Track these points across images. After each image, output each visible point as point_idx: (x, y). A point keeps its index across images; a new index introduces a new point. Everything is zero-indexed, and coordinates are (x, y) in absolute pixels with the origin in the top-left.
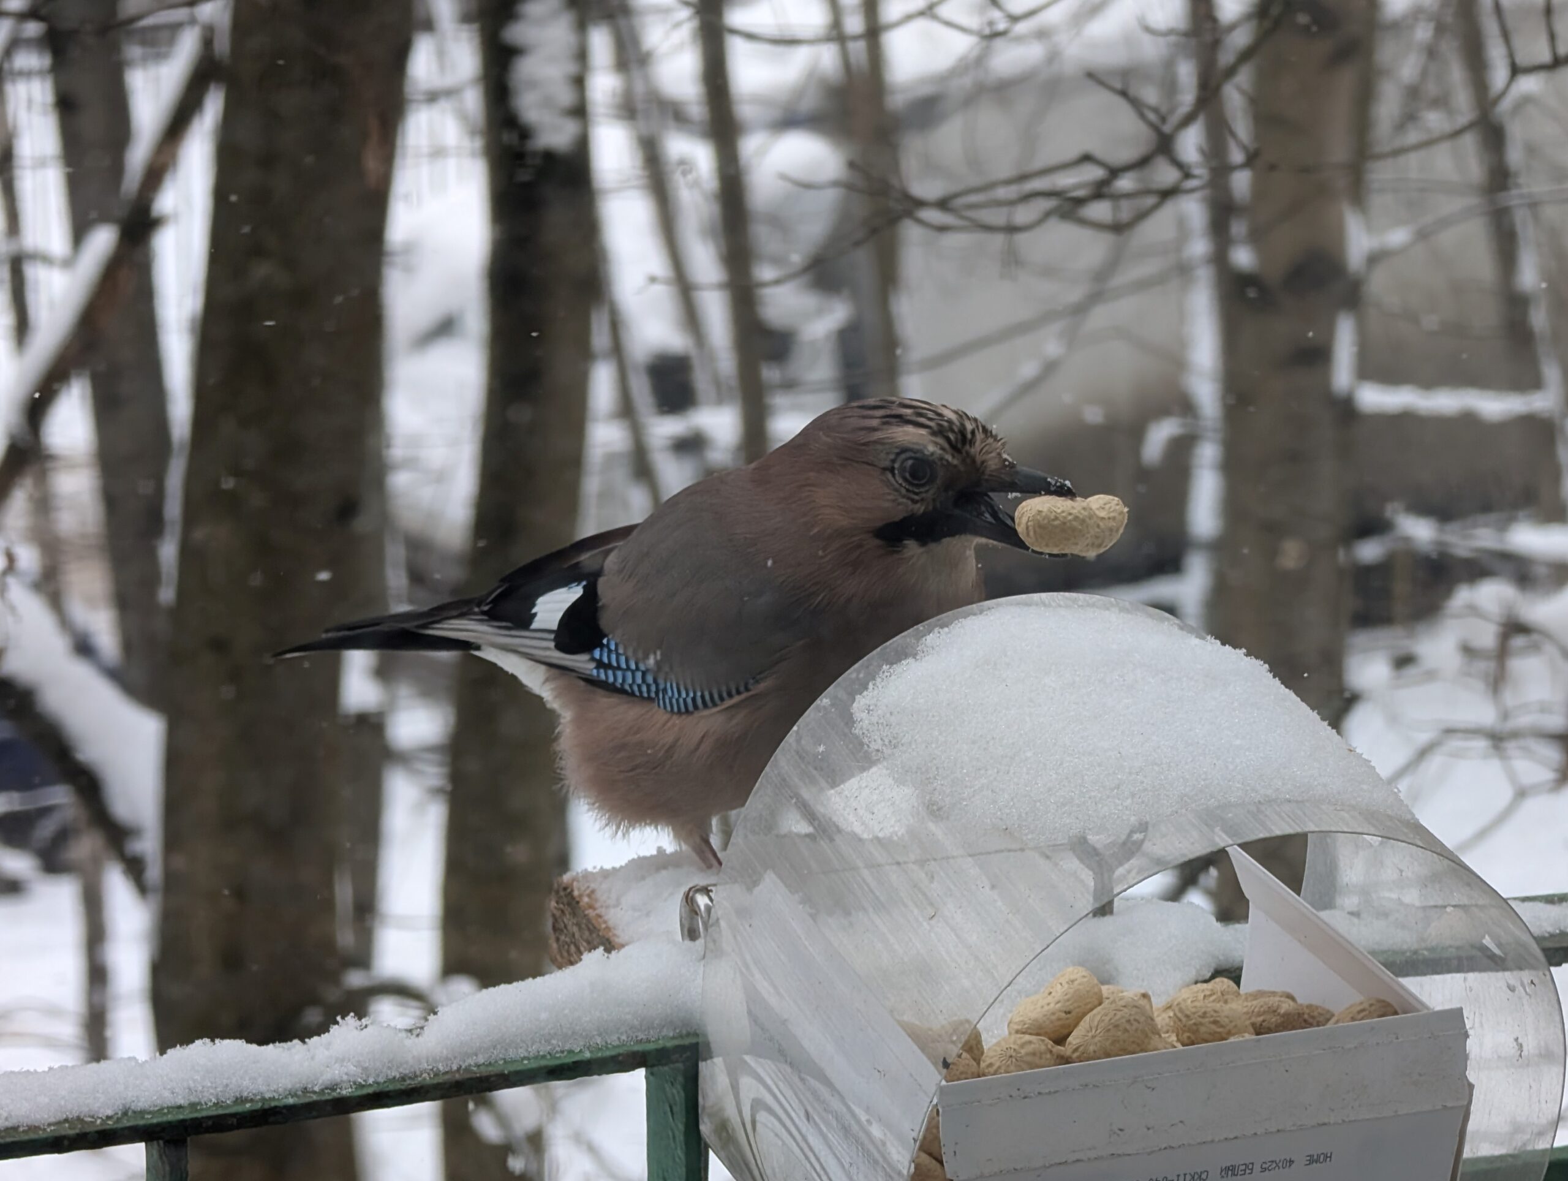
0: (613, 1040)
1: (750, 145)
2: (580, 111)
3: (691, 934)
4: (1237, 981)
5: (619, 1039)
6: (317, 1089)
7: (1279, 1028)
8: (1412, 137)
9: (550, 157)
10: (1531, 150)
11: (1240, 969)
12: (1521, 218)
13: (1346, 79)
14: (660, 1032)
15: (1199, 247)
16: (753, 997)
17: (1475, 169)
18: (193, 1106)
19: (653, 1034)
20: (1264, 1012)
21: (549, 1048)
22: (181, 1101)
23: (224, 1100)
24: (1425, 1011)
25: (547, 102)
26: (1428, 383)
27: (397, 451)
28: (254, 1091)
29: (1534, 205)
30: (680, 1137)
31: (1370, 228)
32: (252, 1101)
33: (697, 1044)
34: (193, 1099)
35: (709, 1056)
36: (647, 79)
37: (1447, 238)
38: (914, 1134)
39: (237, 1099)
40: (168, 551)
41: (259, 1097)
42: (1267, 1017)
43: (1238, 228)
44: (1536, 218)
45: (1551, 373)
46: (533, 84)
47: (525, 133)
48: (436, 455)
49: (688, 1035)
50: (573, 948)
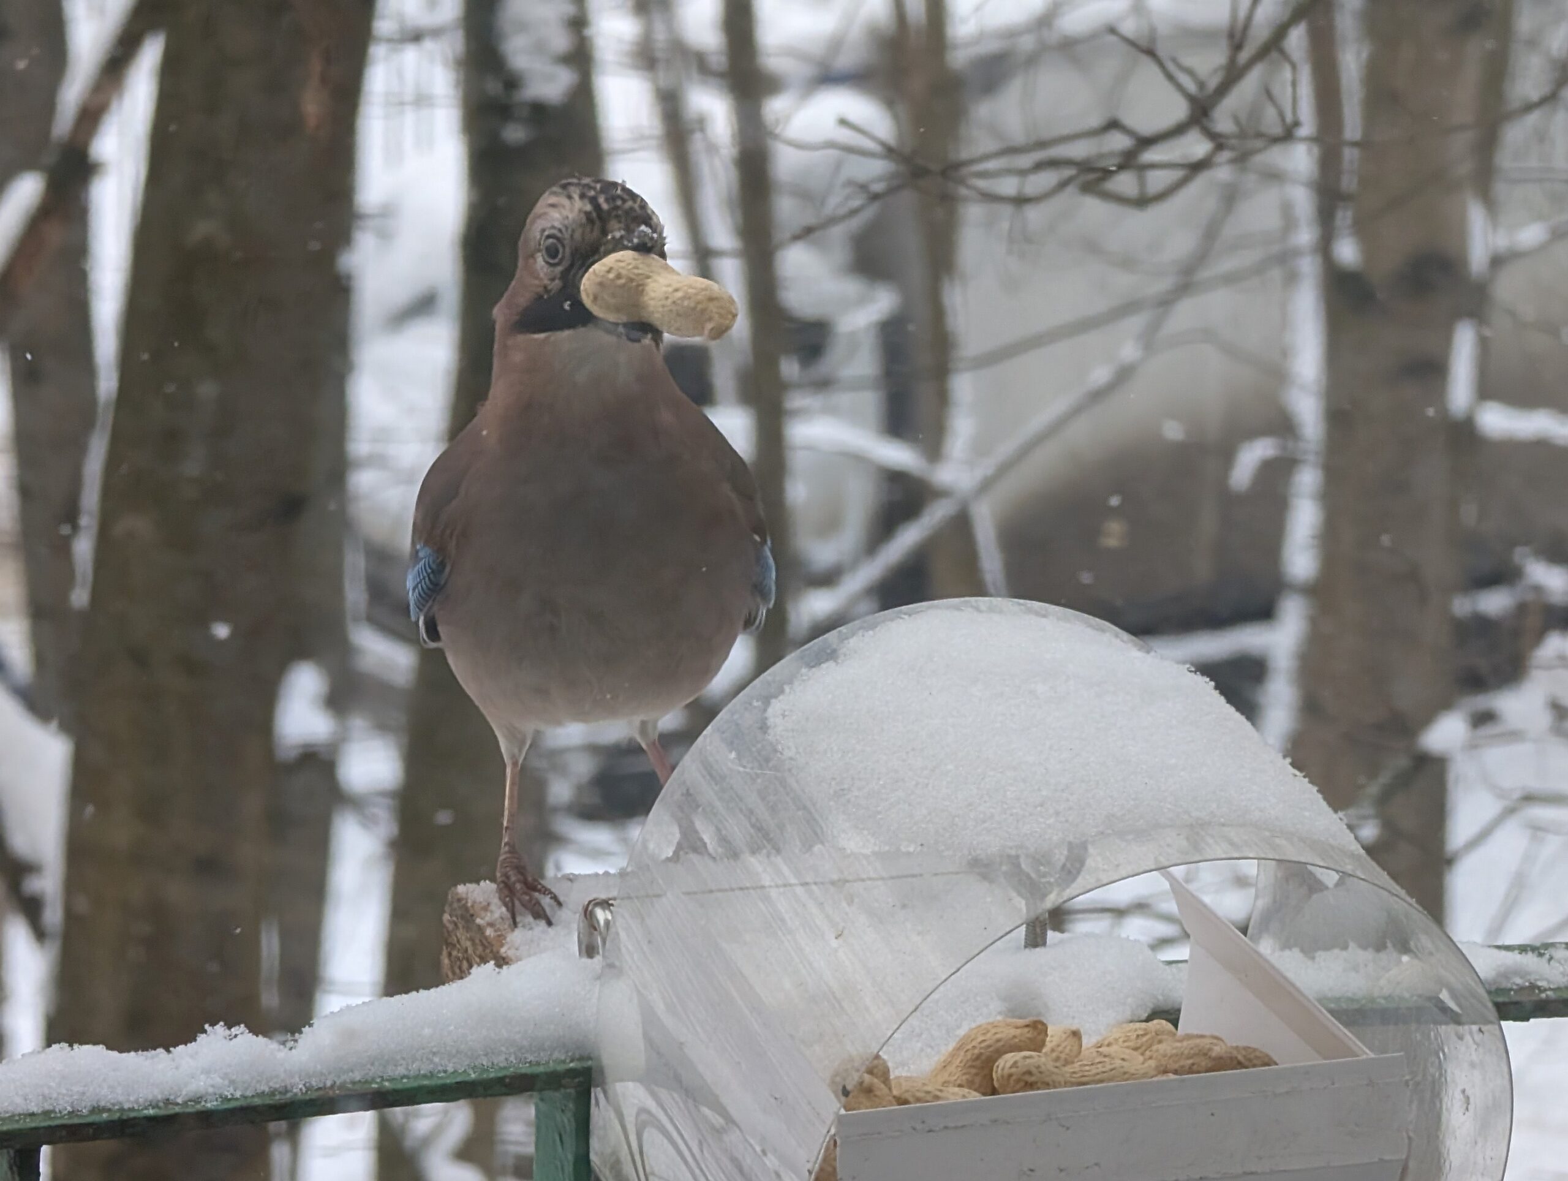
0: (500, 1061)
2: (580, 59)
3: (590, 951)
4: (1175, 1023)
5: (506, 1059)
6: (180, 1101)
11: (1179, 1011)
14: (551, 1055)
15: (1305, 236)
18: (46, 1113)
19: (544, 1057)
20: (1195, 1055)
21: (430, 1066)
22: (34, 1109)
23: (80, 1109)
24: (1363, 1058)
25: (539, 48)
27: (359, 445)
28: (112, 1101)
30: (569, 1168)
32: (109, 1110)
33: (589, 1069)
34: (47, 1107)
38: (809, 1166)
39: (94, 1108)
40: (83, 548)
41: (117, 1107)
43: (1344, 217)
48: (407, 451)
49: (581, 1059)
50: (464, 963)
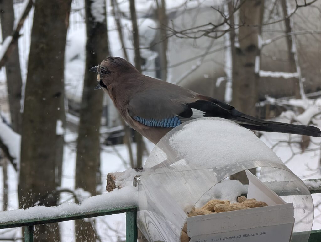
0: (120, 207)
1: (139, 21)
2: (105, 14)
3: (135, 185)
4: (246, 196)
6: (60, 216)
7: (255, 207)
8: (271, 21)
9: (99, 24)
10: (295, 23)
11: (247, 194)
12: (293, 37)
13: (258, 9)
14: (129, 205)
15: (228, 43)
16: (148, 199)
17: (284, 28)
18: (35, 219)
19: (127, 206)
20: (252, 203)
21: (106, 208)
22: (32, 218)
23: (41, 218)
24: (285, 204)
25: (98, 12)
26: (273, 70)
27: (66, 82)
29: (295, 35)
30: (133, 227)
31: (262, 39)
32: (46, 218)
33: (136, 208)
34: (35, 218)
35: (139, 210)
36: (118, 8)
37: (278, 42)
38: (181, 227)
40: (22, 102)
42: (253, 204)
43: (236, 39)
44: (296, 37)
45: (298, 69)
46: (95, 8)
47: (94, 18)
48: (74, 83)
49: (135, 206)
50: (111, 188)
